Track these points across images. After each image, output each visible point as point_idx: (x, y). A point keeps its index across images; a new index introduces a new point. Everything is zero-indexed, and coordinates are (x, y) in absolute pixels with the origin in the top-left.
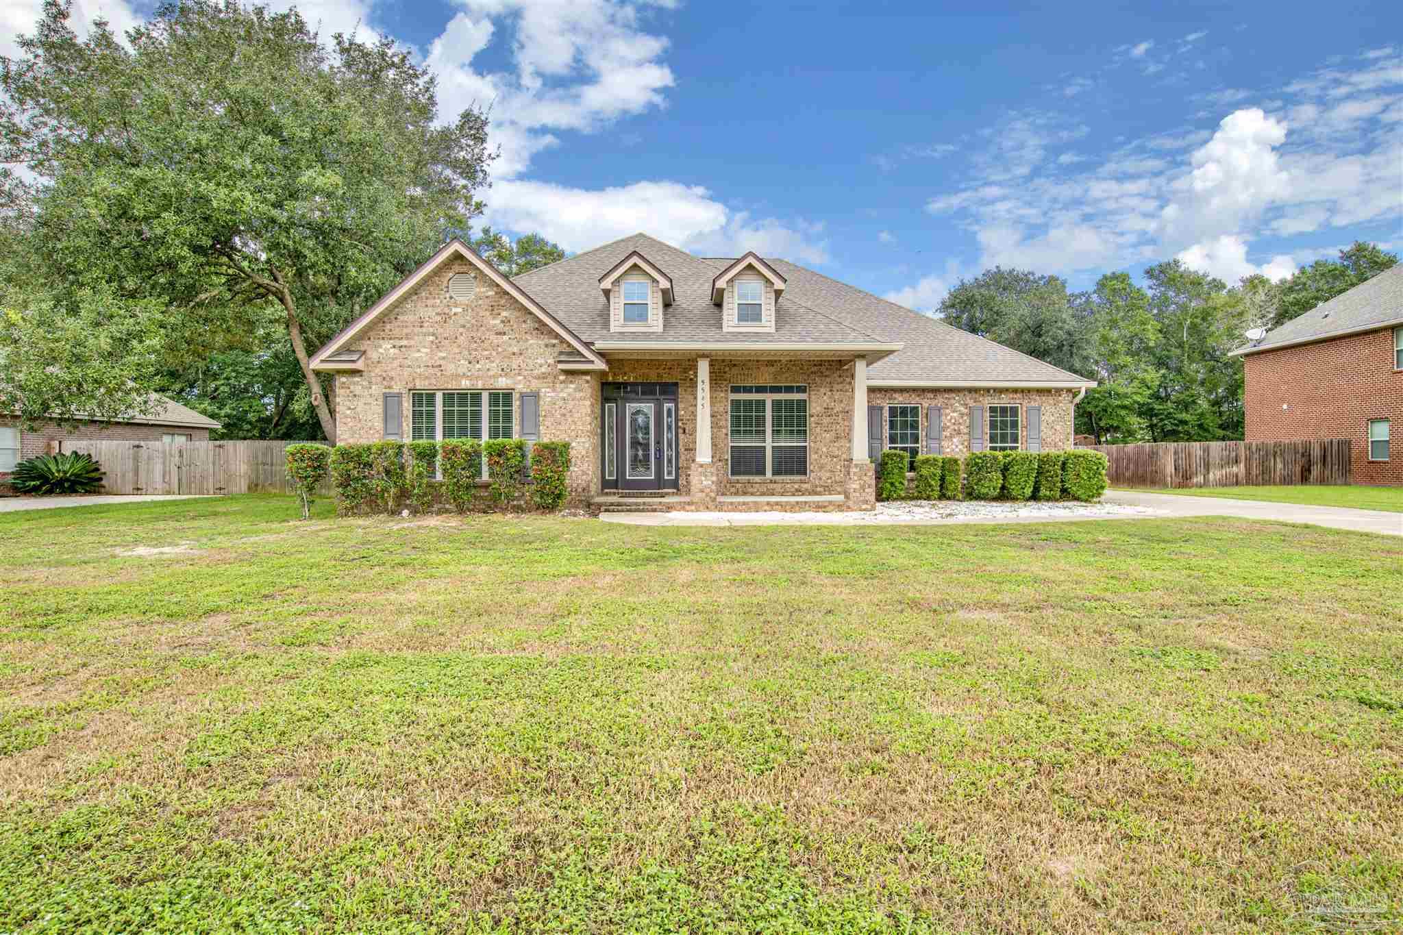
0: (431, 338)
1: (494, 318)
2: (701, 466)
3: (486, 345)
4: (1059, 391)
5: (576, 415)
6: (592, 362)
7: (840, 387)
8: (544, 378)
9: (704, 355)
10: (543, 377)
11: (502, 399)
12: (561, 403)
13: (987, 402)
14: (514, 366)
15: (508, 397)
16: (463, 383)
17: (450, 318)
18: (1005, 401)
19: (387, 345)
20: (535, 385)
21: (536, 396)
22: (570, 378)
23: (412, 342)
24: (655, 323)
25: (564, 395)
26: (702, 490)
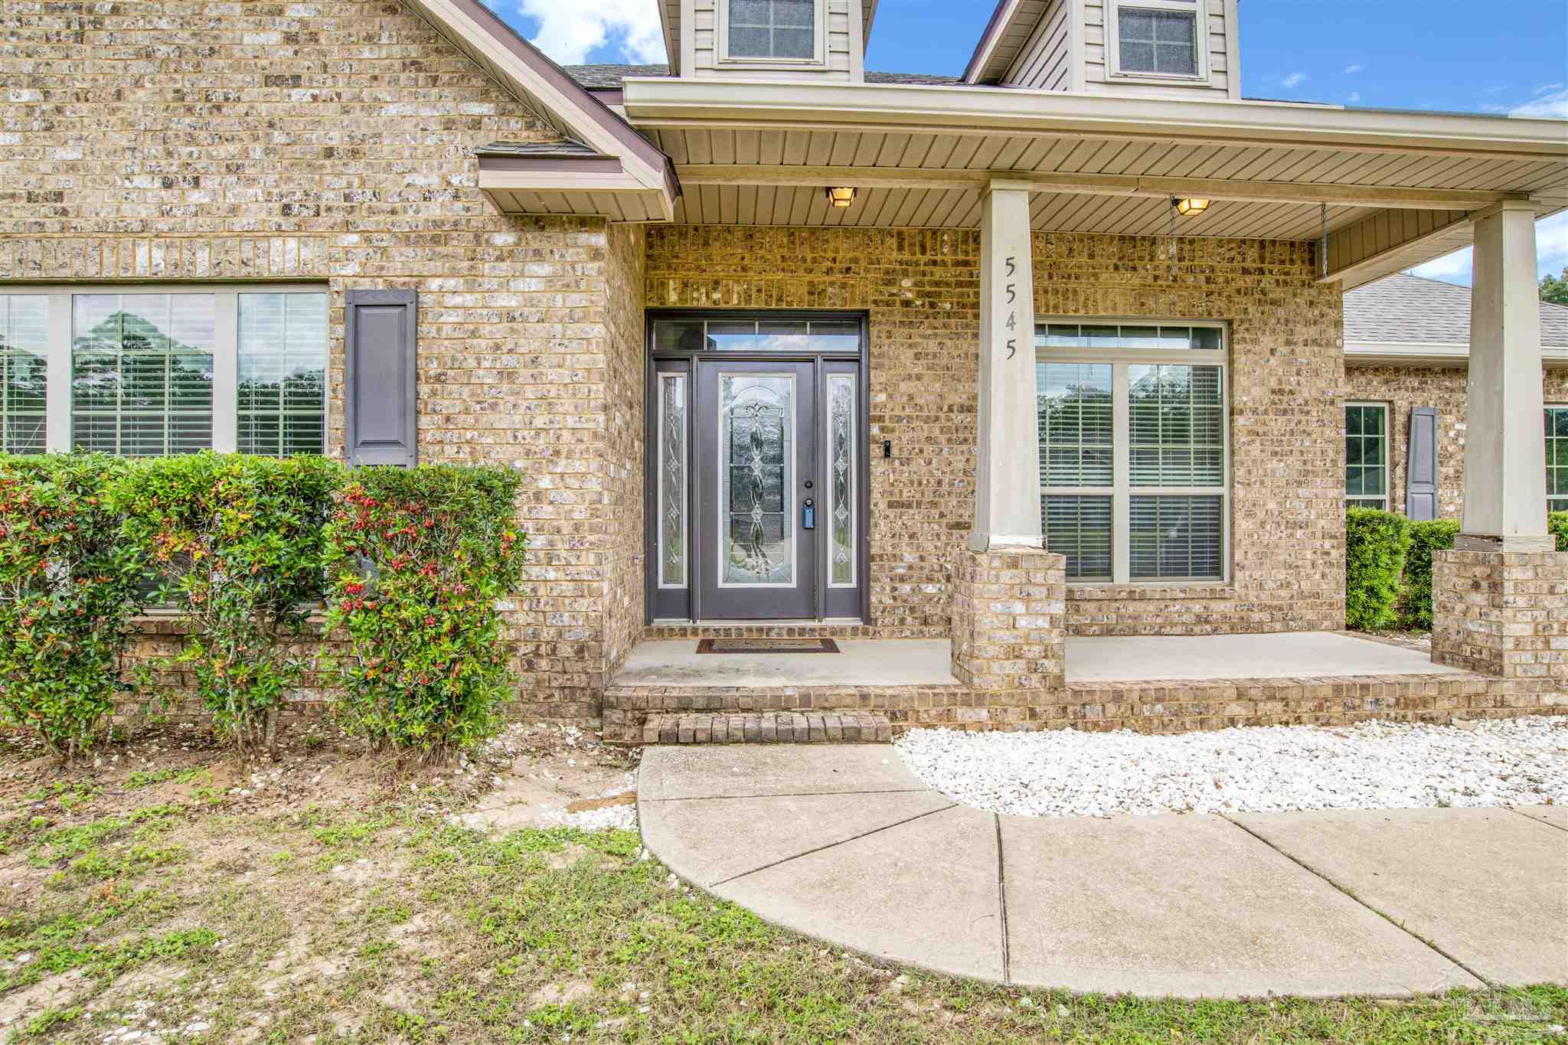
1: (260, 26)
2: (1014, 562)
3: (226, 121)
5: (552, 374)
7: (1312, 332)
8: (435, 240)
10: (436, 236)
14: (329, 197)
16: (142, 253)
20: (403, 262)
21: (402, 303)
22: (534, 239)
24: (839, 62)
25: (506, 301)
26: (1014, 653)
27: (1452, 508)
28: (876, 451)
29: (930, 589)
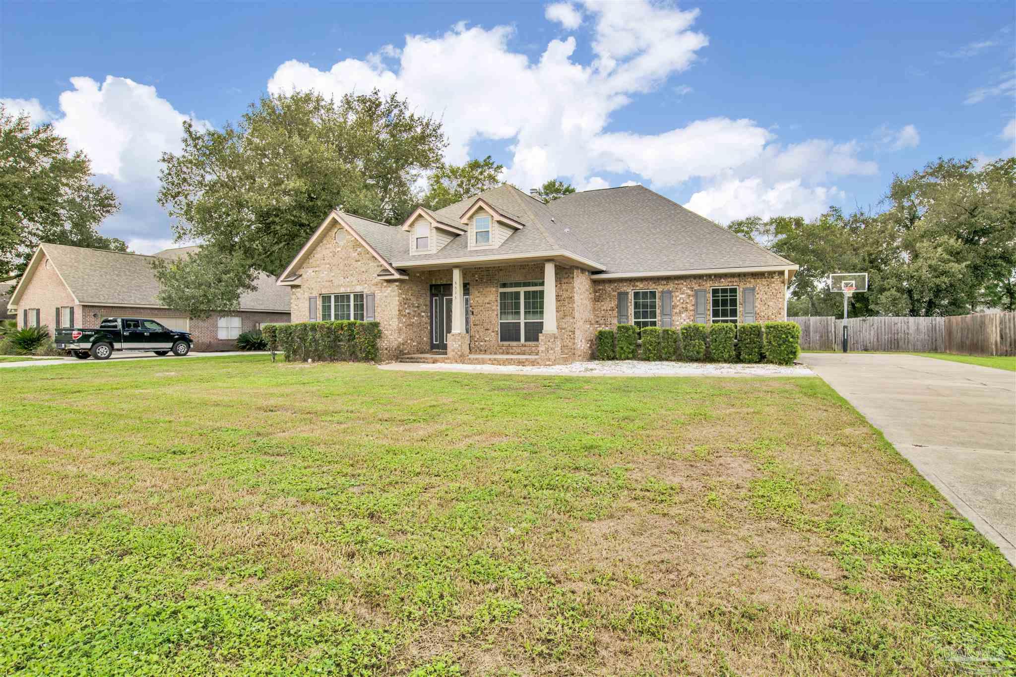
0: (328, 266)
4: (771, 274)
5: (392, 306)
6: (393, 274)
7: (566, 281)
9: (457, 266)
10: (376, 284)
11: (359, 297)
12: (384, 299)
13: (709, 286)
14: (364, 279)
15: (362, 296)
16: (342, 289)
18: (724, 284)
19: (310, 271)
20: (373, 289)
21: (373, 295)
22: (389, 284)
23: (320, 269)
24: (431, 248)
25: (385, 294)
27: (678, 323)
28: (471, 313)
29: (482, 343)
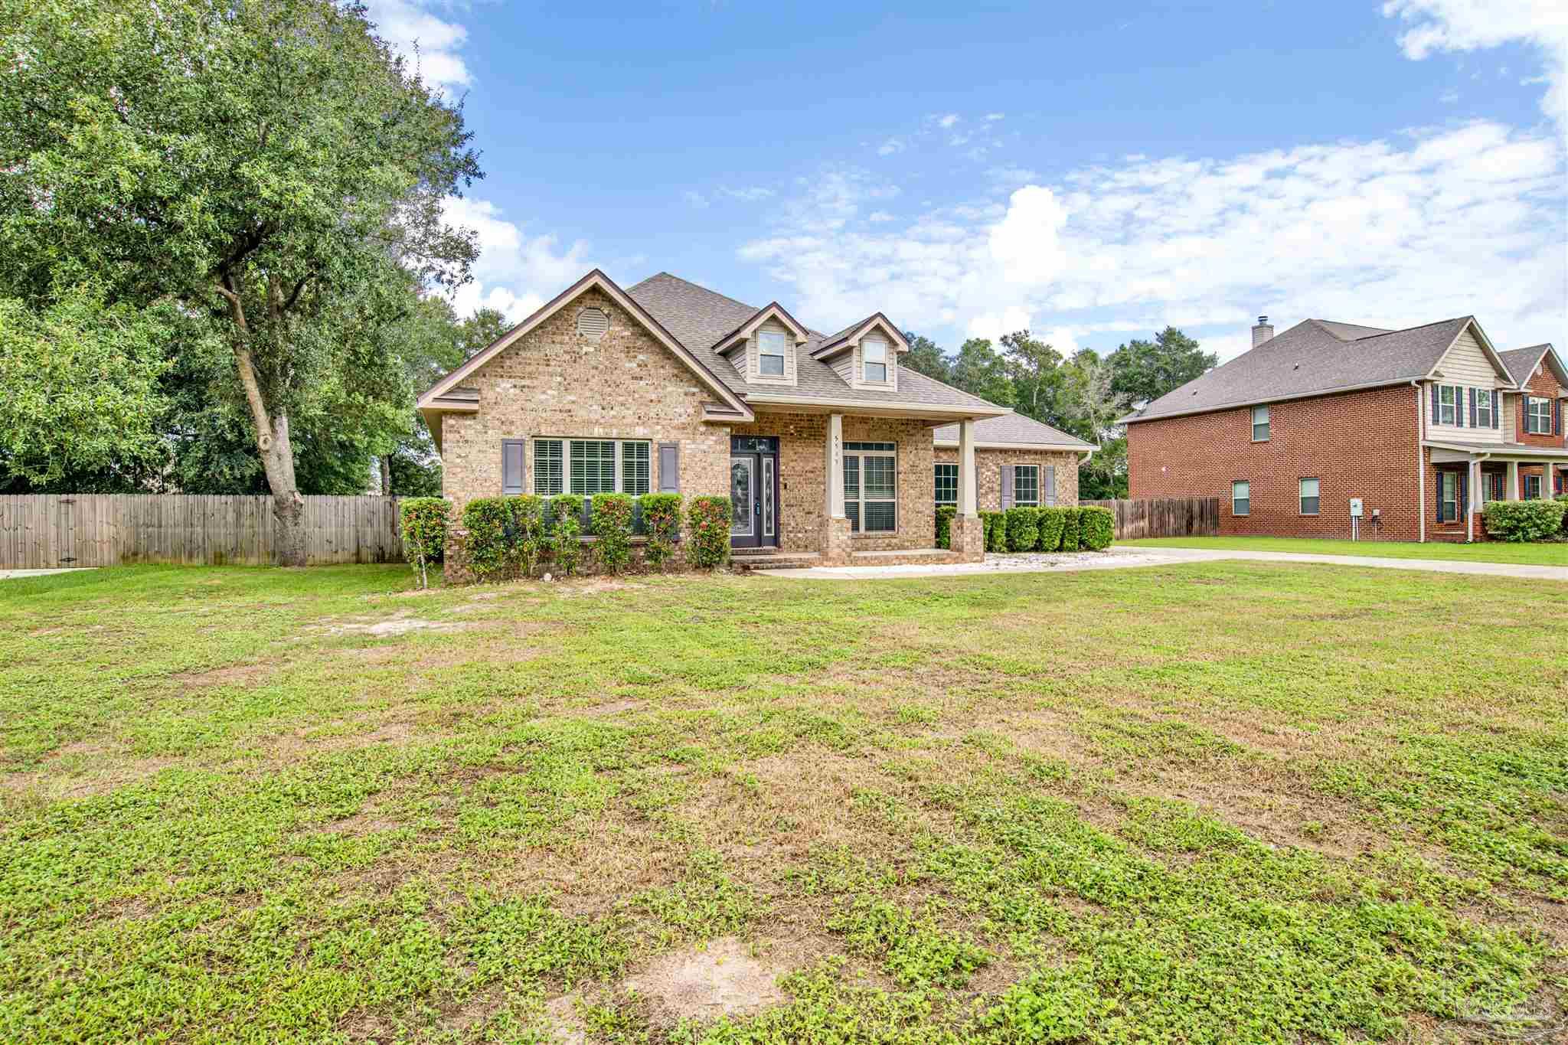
0: (559, 379)
1: (630, 361)
2: (838, 521)
3: (621, 390)
4: (1068, 453)
5: (716, 468)
6: (741, 414)
7: (923, 445)
8: (684, 428)
9: (837, 411)
10: (683, 427)
11: (637, 450)
12: (700, 456)
13: (1014, 462)
14: (652, 414)
15: (643, 448)
16: (596, 430)
17: (580, 357)
18: (1027, 462)
19: (506, 384)
20: (674, 435)
21: (675, 447)
22: (711, 429)
23: (536, 383)
24: (790, 377)
25: (705, 447)
26: (839, 546)
27: (984, 506)
28: (782, 486)
29: (800, 535)
